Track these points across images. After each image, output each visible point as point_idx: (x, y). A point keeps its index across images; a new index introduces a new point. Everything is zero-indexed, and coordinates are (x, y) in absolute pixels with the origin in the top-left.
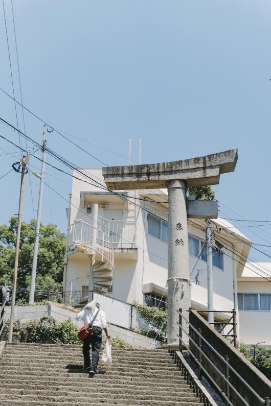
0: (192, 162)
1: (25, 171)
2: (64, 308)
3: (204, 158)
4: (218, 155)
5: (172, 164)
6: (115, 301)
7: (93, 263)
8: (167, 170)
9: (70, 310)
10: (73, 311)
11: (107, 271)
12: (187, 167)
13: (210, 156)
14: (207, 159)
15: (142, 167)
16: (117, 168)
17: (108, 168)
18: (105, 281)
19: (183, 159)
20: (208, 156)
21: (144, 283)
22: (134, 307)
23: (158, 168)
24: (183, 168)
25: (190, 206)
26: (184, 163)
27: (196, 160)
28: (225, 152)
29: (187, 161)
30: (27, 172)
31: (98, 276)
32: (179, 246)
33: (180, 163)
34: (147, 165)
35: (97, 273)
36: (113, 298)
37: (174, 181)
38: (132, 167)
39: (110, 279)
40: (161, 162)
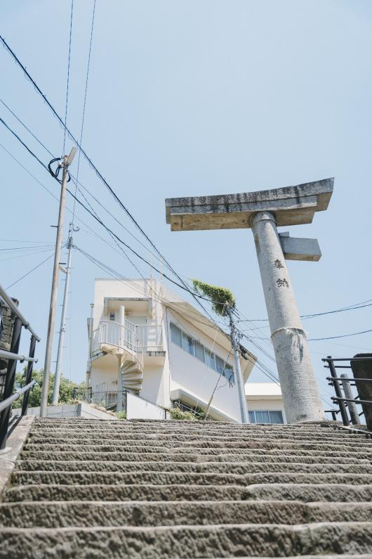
0: (281, 191)
1: (67, 179)
2: (95, 408)
3: (295, 188)
4: (313, 184)
5: (255, 194)
6: (149, 404)
7: (122, 365)
8: (251, 201)
9: (103, 411)
10: (105, 412)
11: (137, 372)
12: (275, 197)
13: (302, 186)
14: (299, 189)
15: (218, 197)
16: (185, 200)
17: (173, 199)
18: (135, 384)
19: (269, 189)
20: (299, 186)
21: (172, 389)
22: (167, 412)
23: (238, 199)
24: (271, 198)
25: (285, 243)
26: (270, 194)
27: (286, 190)
28: (321, 182)
29: (275, 191)
30: (69, 180)
31: (128, 379)
32: (283, 288)
33: (265, 193)
34: (224, 196)
35: (126, 376)
36: (147, 401)
37: (261, 213)
38: (204, 198)
39: (139, 382)
40: (241, 192)
